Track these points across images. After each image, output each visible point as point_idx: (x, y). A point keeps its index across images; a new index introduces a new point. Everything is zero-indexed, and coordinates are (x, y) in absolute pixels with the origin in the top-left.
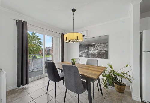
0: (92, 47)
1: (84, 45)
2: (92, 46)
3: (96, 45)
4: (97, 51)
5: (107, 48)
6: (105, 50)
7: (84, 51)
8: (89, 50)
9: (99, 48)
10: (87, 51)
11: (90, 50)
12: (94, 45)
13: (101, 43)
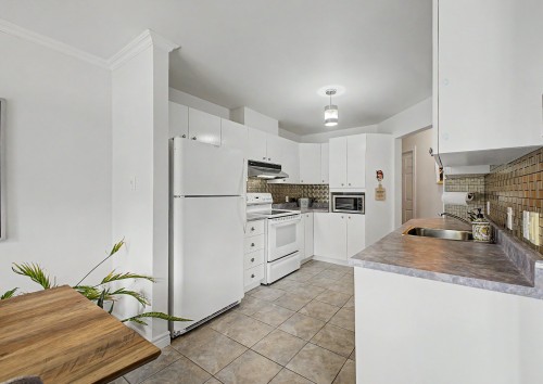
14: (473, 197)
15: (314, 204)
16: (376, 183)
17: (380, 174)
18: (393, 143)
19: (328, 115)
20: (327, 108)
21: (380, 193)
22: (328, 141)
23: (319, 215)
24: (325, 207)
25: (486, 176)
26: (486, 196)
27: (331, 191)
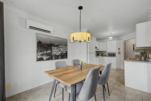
0: (56, 48)
1: (45, 44)
2: (55, 46)
3: (59, 46)
4: (60, 52)
5: (67, 50)
6: (66, 52)
7: (45, 52)
8: (51, 51)
9: (61, 50)
10: (49, 51)
11: (53, 51)
12: (57, 46)
13: (63, 45)
14: (142, 53)
15: (102, 55)
16: (118, 51)
17: (119, 49)
18: (122, 42)
19: (110, 38)
20: (110, 37)
21: (119, 53)
22: (107, 42)
23: (105, 58)
24: (106, 56)
25: (144, 49)
26: (144, 53)
27: (108, 52)
